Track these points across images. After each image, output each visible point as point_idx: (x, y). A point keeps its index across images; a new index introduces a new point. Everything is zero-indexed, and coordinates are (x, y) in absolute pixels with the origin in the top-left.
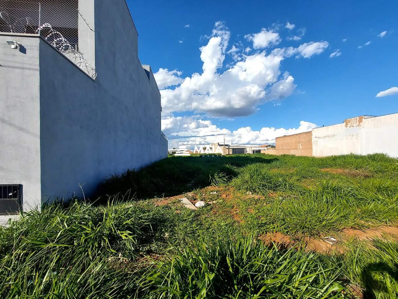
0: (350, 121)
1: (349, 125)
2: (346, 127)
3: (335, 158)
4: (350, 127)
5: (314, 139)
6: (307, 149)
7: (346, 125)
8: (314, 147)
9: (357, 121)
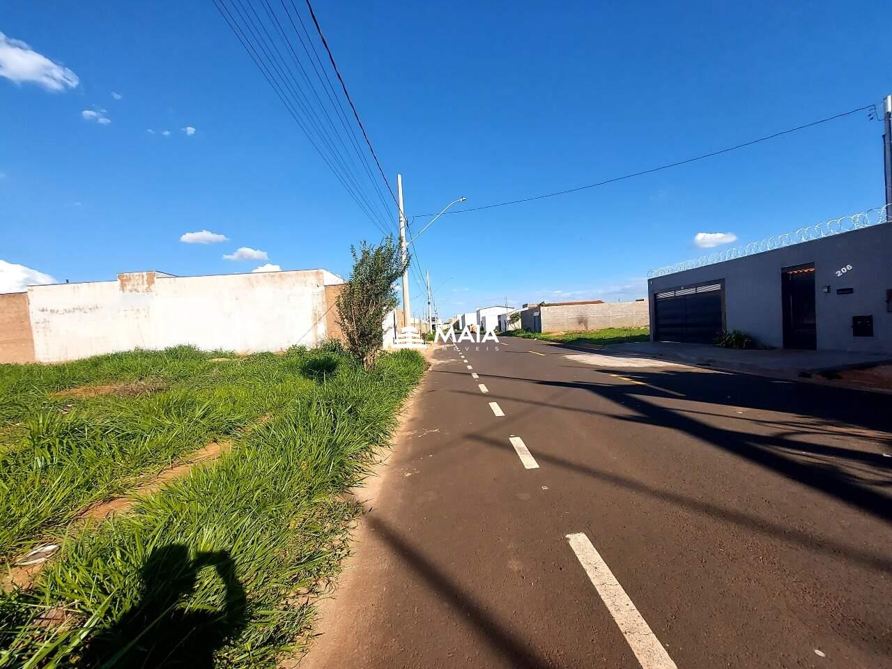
0: (130, 278)
1: (129, 287)
2: (123, 291)
3: (96, 362)
4: (131, 291)
5: (35, 316)
6: (12, 342)
7: (123, 286)
8: (38, 338)
9: (143, 281)
